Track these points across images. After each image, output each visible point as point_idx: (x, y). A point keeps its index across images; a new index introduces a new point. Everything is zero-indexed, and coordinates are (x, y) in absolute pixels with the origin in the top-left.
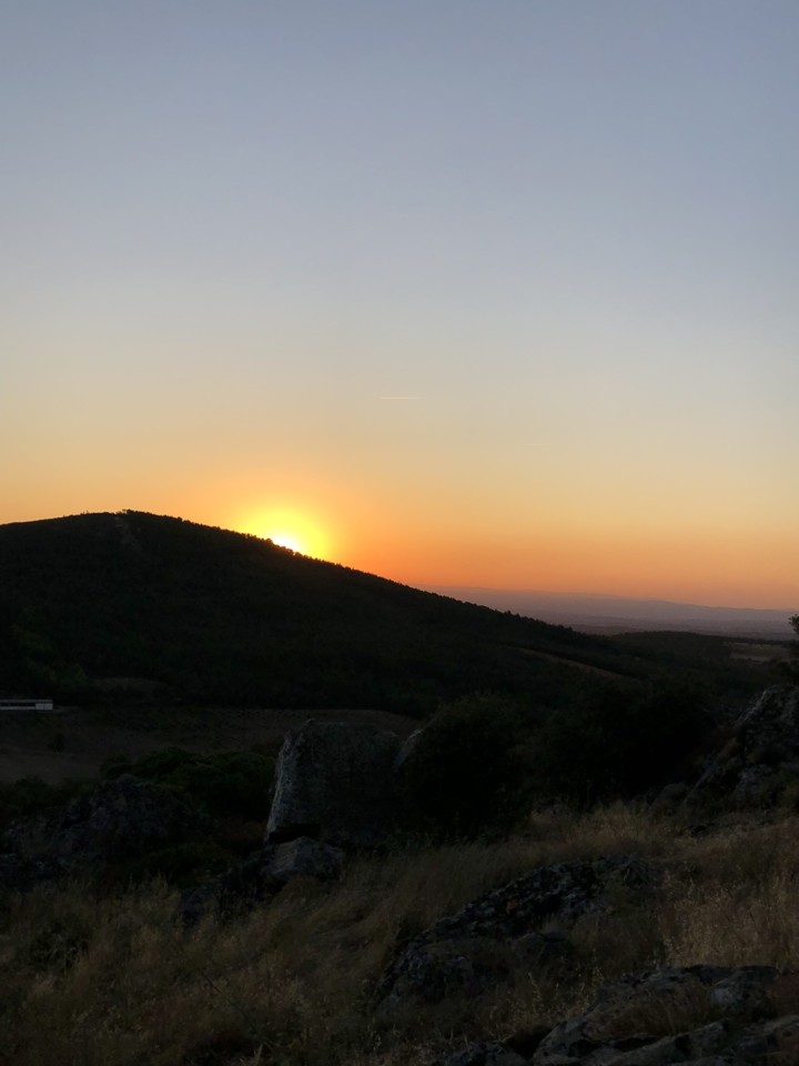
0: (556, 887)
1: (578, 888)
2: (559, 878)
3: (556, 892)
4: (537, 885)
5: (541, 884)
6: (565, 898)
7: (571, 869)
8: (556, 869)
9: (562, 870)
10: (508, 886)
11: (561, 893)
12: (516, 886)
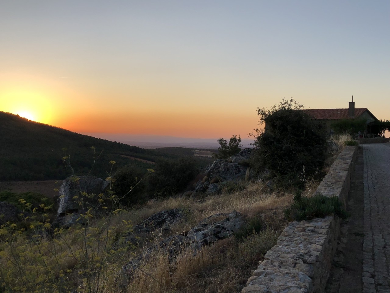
0: (163, 217)
1: (170, 217)
2: (164, 215)
3: (164, 218)
4: (157, 217)
5: (159, 217)
6: (166, 220)
7: (168, 212)
8: (163, 212)
9: (165, 212)
10: (149, 218)
11: (165, 219)
12: (151, 218)
